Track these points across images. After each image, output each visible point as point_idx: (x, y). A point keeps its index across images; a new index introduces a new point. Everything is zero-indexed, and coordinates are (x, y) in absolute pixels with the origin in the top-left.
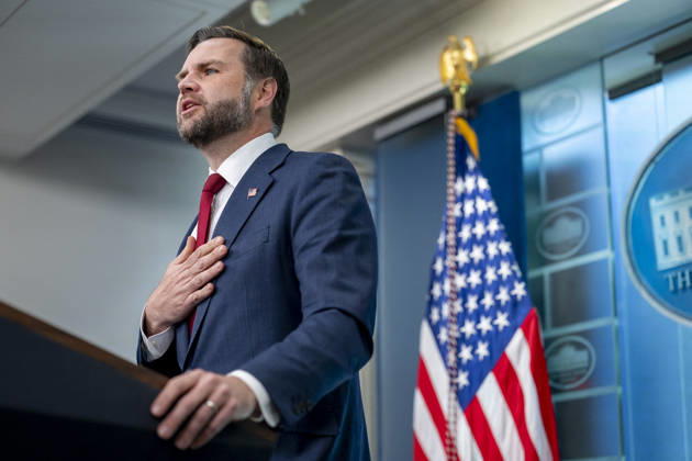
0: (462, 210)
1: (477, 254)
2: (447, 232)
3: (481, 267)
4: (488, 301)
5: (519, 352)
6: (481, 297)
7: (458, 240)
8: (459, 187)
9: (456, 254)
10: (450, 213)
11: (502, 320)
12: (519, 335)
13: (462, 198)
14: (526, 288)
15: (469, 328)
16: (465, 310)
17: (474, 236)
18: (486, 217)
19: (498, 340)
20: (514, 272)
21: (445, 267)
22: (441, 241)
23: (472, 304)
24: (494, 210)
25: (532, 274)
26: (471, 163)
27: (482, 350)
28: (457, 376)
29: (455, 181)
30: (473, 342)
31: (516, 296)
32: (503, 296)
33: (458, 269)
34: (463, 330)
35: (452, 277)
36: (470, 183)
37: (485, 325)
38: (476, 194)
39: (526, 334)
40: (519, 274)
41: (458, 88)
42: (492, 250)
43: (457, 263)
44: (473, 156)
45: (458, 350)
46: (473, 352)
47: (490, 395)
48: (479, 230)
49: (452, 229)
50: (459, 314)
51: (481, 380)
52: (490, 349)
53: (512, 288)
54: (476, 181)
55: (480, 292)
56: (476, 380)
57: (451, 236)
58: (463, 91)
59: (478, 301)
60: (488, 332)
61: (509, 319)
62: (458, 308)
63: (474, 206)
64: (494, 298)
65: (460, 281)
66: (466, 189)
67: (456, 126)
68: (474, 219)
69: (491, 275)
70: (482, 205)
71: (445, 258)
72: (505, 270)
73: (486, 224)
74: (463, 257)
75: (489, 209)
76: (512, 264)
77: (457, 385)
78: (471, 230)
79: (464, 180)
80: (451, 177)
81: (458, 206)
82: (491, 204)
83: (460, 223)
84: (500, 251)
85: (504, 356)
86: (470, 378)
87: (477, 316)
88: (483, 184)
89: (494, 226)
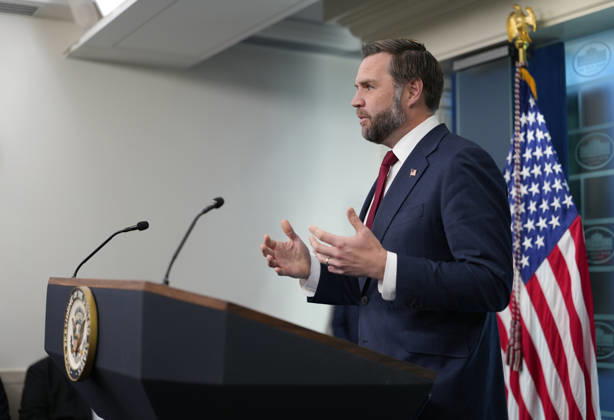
0: (525, 137)
1: (537, 171)
2: (514, 153)
3: (540, 180)
4: (544, 206)
5: (567, 246)
6: (539, 203)
7: (523, 159)
8: (523, 119)
9: (521, 170)
10: (516, 139)
11: (555, 222)
12: (567, 234)
13: (525, 128)
14: (572, 200)
15: (530, 225)
16: (528, 211)
17: (535, 157)
18: (543, 144)
19: (552, 236)
20: (564, 187)
21: (512, 178)
22: (509, 158)
23: (532, 207)
24: (549, 139)
25: (573, 177)
26: (532, 102)
27: (540, 242)
28: (521, 259)
29: (521, 116)
30: (533, 235)
31: (566, 205)
32: (556, 204)
33: (523, 181)
34: (526, 226)
35: (518, 187)
36: (531, 118)
37: (542, 223)
38: (535, 126)
39: (573, 234)
40: (568, 189)
41: (521, 46)
42: (548, 169)
43: (521, 176)
44: (533, 97)
45: (522, 241)
46: (532, 242)
47: (545, 274)
48: (538, 153)
49: (518, 151)
50: (522, 213)
51: (539, 263)
52: (545, 241)
53: (563, 199)
54: (536, 116)
55: (539, 199)
56: (535, 263)
57: (517, 156)
58: (525, 47)
59: (537, 206)
60: (544, 228)
61: (559, 221)
62: (522, 209)
63: (534, 135)
64: (549, 204)
65: (524, 190)
66: (528, 122)
67: (521, 74)
68: (534, 144)
69: (547, 187)
70: (540, 135)
71: (512, 172)
72: (558, 185)
73: (544, 149)
74: (526, 172)
75: (546, 138)
76: (562, 182)
77: (521, 265)
78: (532, 153)
79: (527, 114)
80: (517, 112)
81: (523, 134)
82: (547, 135)
83: (524, 146)
84: (554, 171)
85: (557, 248)
86: (529, 261)
87: (536, 217)
88: (541, 119)
89: (549, 151)
